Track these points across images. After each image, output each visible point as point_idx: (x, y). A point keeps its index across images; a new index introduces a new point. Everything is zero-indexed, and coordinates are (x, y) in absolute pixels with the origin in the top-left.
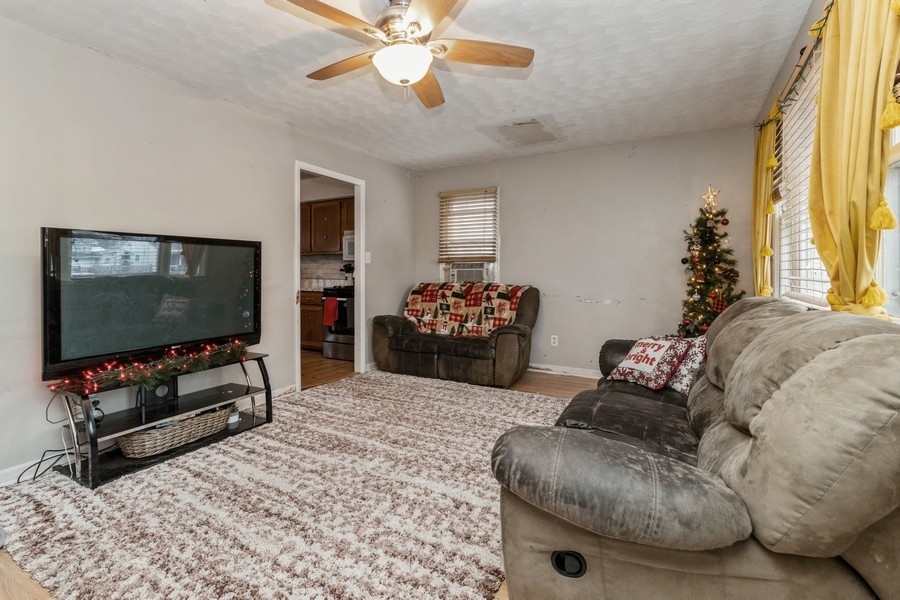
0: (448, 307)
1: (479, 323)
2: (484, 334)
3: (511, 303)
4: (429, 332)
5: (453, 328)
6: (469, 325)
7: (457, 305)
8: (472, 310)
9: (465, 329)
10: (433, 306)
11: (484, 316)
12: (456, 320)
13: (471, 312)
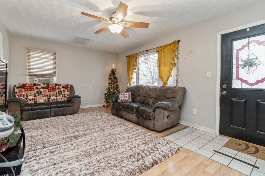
0: (41, 92)
1: (56, 96)
2: (59, 100)
3: (67, 90)
4: (33, 102)
5: (45, 100)
6: (52, 98)
7: (45, 92)
8: (52, 93)
9: (50, 99)
10: (33, 93)
11: (58, 94)
12: (45, 97)
13: (52, 94)
